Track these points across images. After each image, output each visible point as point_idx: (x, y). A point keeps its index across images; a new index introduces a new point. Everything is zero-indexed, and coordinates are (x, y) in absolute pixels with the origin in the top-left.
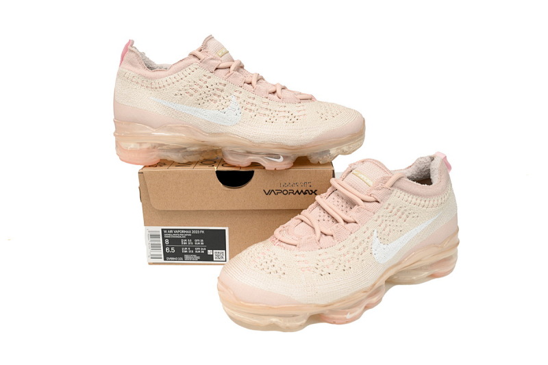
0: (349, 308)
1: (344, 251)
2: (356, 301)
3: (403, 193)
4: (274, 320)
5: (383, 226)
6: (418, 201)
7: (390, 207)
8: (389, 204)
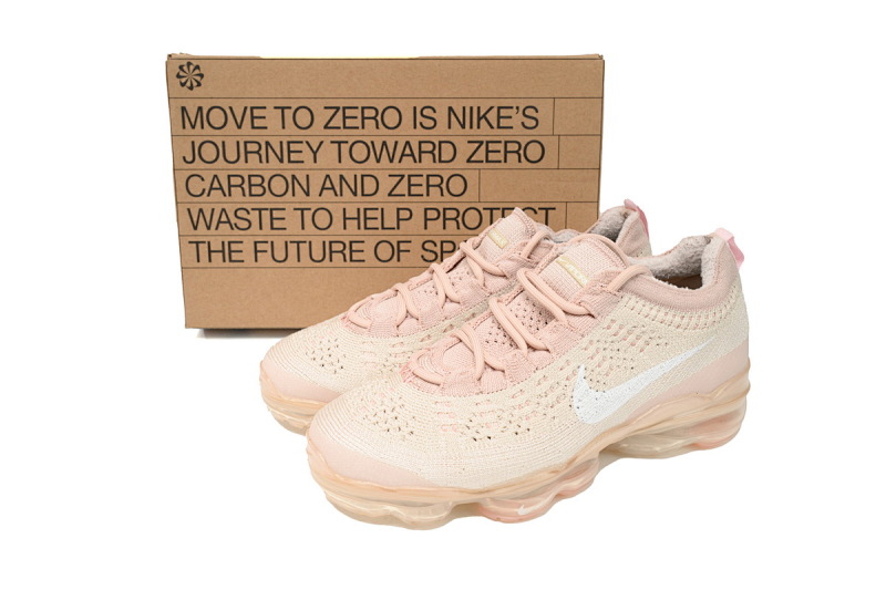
0: (523, 498)
1: (521, 399)
2: (536, 487)
3: (642, 302)
4: (391, 509)
5: (598, 358)
6: (669, 317)
7: (615, 327)
8: (613, 321)
